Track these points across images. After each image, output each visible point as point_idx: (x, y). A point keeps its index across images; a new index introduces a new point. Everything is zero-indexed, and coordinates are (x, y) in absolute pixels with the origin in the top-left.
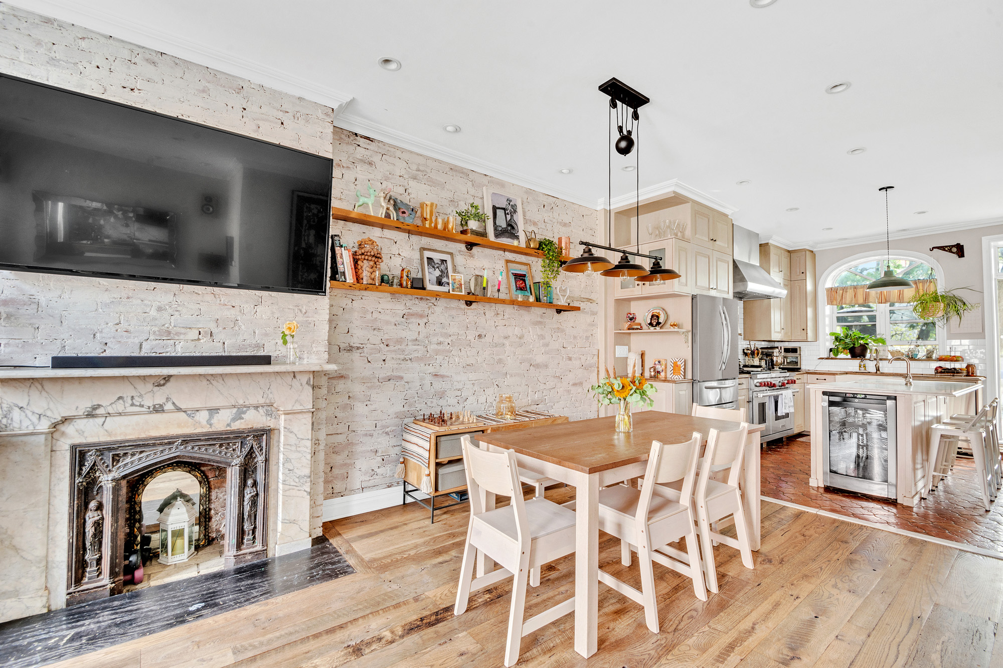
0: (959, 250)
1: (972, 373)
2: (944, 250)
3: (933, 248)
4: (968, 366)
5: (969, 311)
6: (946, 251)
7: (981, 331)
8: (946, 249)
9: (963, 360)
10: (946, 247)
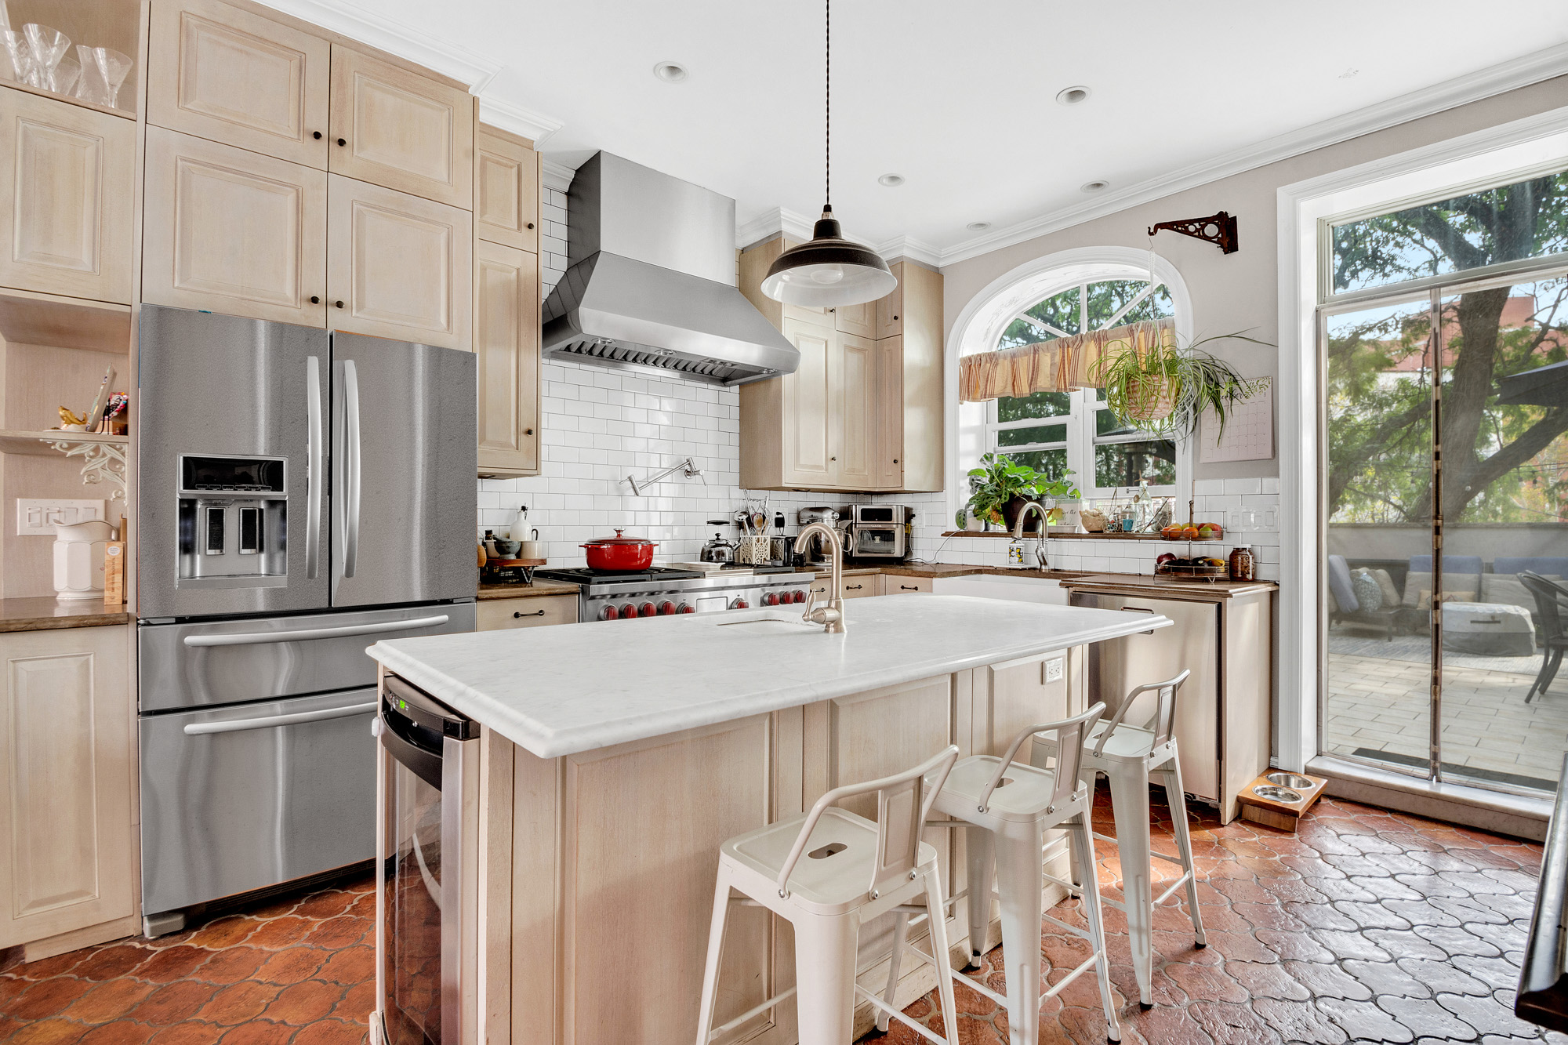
0: (1226, 232)
1: (1243, 573)
2: (1187, 232)
3: (1159, 226)
4: (1236, 552)
5: (1243, 399)
6: (1191, 234)
7: (1269, 455)
8: (1191, 228)
9: (1221, 536)
10: (1191, 222)
